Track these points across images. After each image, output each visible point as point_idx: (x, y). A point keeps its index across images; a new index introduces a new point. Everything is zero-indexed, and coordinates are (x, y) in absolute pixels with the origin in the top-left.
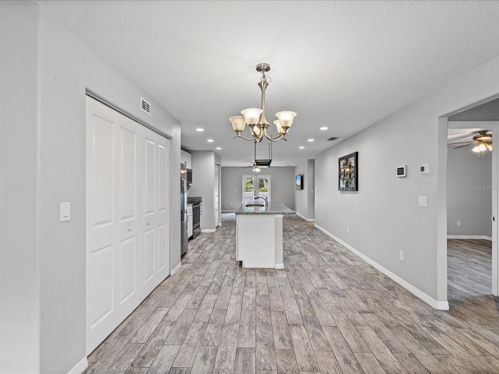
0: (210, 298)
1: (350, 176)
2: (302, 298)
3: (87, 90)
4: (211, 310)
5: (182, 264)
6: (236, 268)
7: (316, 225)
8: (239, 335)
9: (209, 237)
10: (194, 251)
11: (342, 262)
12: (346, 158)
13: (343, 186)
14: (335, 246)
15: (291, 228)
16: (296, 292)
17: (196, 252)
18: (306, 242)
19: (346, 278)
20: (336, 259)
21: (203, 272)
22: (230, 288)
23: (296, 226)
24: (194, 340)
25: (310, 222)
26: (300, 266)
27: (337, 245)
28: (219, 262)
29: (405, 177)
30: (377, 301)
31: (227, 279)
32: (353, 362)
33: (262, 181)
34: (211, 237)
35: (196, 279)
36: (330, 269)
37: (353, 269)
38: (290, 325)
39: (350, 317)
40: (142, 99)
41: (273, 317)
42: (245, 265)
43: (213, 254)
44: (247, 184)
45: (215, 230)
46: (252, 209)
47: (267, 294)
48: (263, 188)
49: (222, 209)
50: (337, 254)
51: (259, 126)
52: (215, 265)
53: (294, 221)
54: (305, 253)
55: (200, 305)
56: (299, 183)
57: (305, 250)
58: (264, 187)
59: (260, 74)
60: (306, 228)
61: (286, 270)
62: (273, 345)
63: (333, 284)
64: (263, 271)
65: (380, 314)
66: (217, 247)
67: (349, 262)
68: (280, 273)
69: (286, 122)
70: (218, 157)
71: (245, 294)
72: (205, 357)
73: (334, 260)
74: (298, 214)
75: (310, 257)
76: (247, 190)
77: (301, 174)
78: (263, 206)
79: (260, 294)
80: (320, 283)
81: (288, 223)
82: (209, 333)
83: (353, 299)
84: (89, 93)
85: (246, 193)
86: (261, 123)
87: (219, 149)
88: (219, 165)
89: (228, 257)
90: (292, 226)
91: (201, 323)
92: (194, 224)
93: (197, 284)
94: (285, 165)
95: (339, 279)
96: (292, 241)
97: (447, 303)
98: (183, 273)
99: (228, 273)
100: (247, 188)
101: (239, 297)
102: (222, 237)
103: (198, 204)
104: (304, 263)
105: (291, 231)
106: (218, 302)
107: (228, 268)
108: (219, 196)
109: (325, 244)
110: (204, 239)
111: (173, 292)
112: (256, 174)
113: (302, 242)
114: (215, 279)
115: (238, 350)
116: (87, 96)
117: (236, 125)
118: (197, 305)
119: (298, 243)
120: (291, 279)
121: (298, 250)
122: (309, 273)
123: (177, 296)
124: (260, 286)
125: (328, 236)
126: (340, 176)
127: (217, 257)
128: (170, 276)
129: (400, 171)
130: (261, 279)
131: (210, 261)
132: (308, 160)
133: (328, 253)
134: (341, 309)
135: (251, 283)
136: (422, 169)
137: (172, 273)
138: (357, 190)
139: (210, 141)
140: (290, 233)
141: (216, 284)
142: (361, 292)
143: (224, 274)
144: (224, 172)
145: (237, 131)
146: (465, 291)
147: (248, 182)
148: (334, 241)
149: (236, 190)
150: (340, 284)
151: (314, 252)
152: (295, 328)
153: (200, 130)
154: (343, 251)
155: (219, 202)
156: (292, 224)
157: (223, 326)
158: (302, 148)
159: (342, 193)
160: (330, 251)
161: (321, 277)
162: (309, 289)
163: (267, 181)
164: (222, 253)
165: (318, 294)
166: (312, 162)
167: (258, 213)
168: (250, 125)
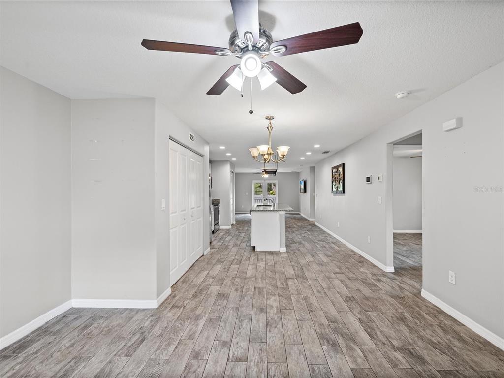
0: (235, 266)
1: (339, 182)
2: (297, 267)
3: (170, 136)
4: (236, 272)
5: (211, 249)
6: (250, 251)
7: (316, 223)
8: (255, 282)
9: (226, 232)
10: (216, 241)
11: (331, 248)
12: (337, 167)
13: (335, 190)
14: (328, 238)
15: (295, 226)
16: (293, 264)
17: (218, 242)
18: (306, 235)
19: (331, 256)
20: (327, 246)
21: (226, 253)
22: (247, 262)
23: (299, 224)
24: (228, 284)
25: (311, 221)
26: (299, 250)
27: (331, 237)
28: (237, 248)
29: (371, 183)
30: (348, 268)
31: (244, 258)
32: (323, 292)
33: (270, 185)
34: (228, 232)
35: (222, 257)
36: (321, 252)
37: (337, 252)
38: (287, 279)
39: (327, 275)
40: (191, 133)
41: (277, 275)
42: (257, 249)
43: (232, 243)
44: (256, 188)
45: (231, 227)
46: (261, 208)
47: (273, 264)
48: (271, 192)
49: (236, 211)
50: (328, 243)
51: (268, 154)
52: (235, 249)
53: (297, 220)
54: (303, 242)
55: (228, 270)
56: (302, 187)
57: (304, 240)
58: (272, 190)
59: (268, 121)
60: (307, 226)
61: (287, 252)
62: (277, 286)
63: (320, 260)
64: (271, 253)
65: (347, 274)
66: (234, 239)
67: (336, 248)
68: (283, 253)
69: (284, 152)
70: (233, 165)
71: (258, 264)
72: (236, 290)
73: (325, 247)
74: (302, 215)
75: (307, 244)
76: (256, 193)
77: (305, 180)
78: (271, 206)
79: (269, 264)
80: (311, 259)
81: (292, 222)
82: (237, 281)
83: (333, 267)
84: (171, 138)
85: (256, 196)
86: (269, 152)
87: (234, 159)
88: (233, 172)
89: (244, 245)
90: (295, 224)
91: (231, 278)
92: (214, 221)
93: (224, 260)
94: (291, 171)
95: (326, 257)
96: (294, 235)
97: (393, 267)
98: (212, 254)
99: (245, 254)
100: (256, 192)
101: (254, 266)
102: (237, 232)
103: (217, 205)
104: (302, 248)
105: (294, 228)
106: (241, 268)
107: (245, 251)
108: (233, 199)
109: (320, 237)
110: (223, 234)
111: (208, 263)
112: (265, 179)
113: (303, 235)
114: (236, 257)
115: (255, 288)
116: (170, 140)
117: (253, 153)
118: (226, 270)
119: (299, 236)
120: (290, 257)
121: (298, 240)
122: (305, 254)
123: (212, 266)
124: (269, 261)
125: (325, 232)
126: (333, 182)
127: (235, 245)
128: (203, 255)
129: (368, 179)
130: (268, 257)
131: (231, 247)
132: (310, 167)
133: (321, 242)
134: (322, 271)
135: (262, 259)
136: (379, 178)
137: (205, 254)
138: (344, 193)
139: (228, 154)
140: (293, 229)
141: (238, 260)
142: (338, 264)
143: (242, 255)
144: (237, 177)
145: (254, 157)
146: (413, 264)
147: (257, 186)
148: (329, 234)
149: (247, 194)
150: (325, 260)
151: (310, 241)
152: (291, 280)
153: (222, 147)
154: (334, 241)
155: (233, 204)
156: (296, 223)
157: (245, 279)
158: (303, 158)
159: (334, 196)
160: (324, 241)
161: (313, 256)
162: (303, 262)
163: (274, 185)
164: (239, 243)
165: (308, 265)
166: (313, 169)
167: (267, 211)
168: (262, 155)
